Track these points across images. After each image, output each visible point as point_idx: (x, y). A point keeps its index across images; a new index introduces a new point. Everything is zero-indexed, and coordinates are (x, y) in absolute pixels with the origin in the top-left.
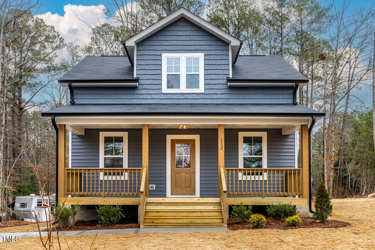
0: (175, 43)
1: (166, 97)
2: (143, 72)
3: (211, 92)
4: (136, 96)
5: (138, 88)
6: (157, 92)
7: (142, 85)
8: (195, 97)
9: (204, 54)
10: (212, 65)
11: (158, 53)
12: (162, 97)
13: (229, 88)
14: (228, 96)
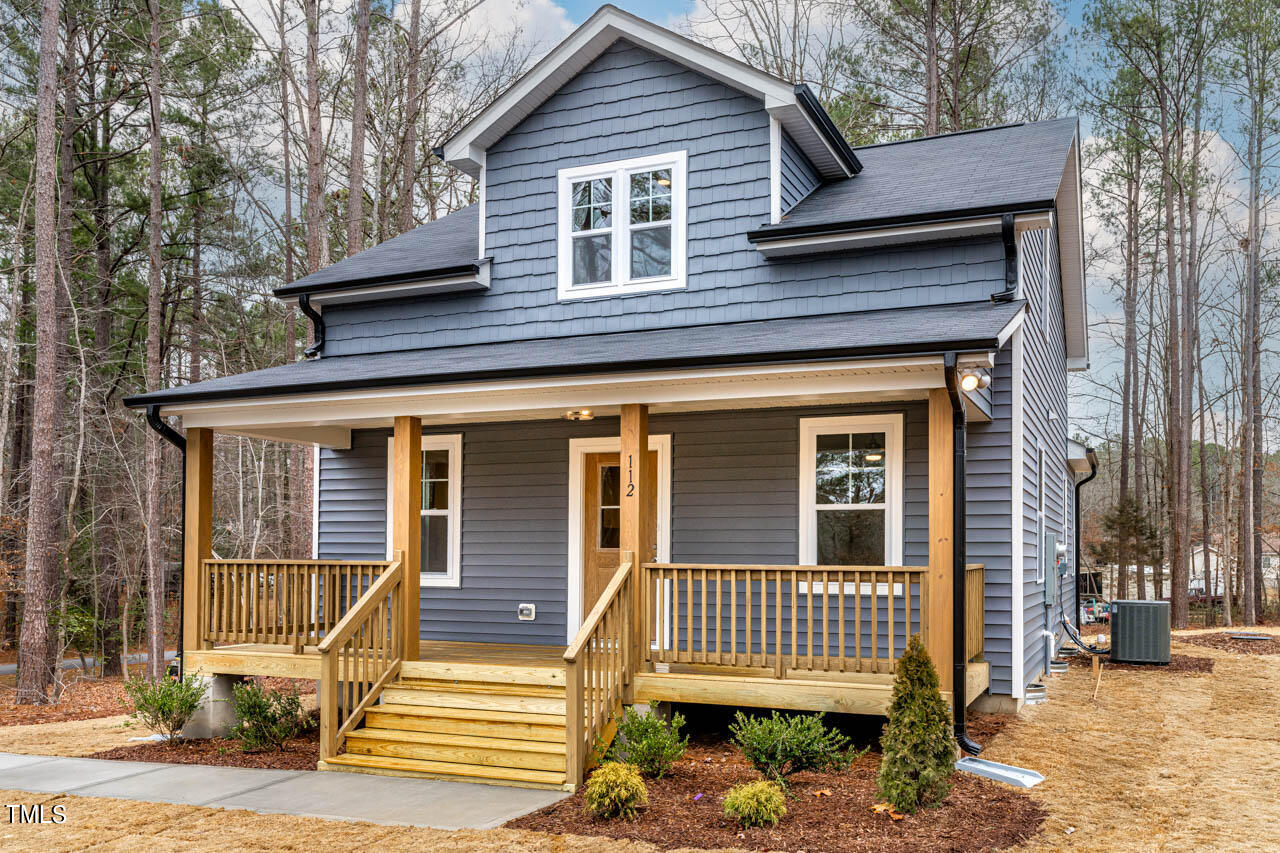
0: (595, 129)
1: (569, 313)
2: (502, 239)
3: (708, 282)
4: (486, 319)
5: (489, 293)
6: (543, 298)
7: (502, 282)
8: (659, 304)
9: (688, 153)
10: (712, 186)
11: (547, 170)
12: (557, 313)
13: (767, 263)
14: (765, 293)
